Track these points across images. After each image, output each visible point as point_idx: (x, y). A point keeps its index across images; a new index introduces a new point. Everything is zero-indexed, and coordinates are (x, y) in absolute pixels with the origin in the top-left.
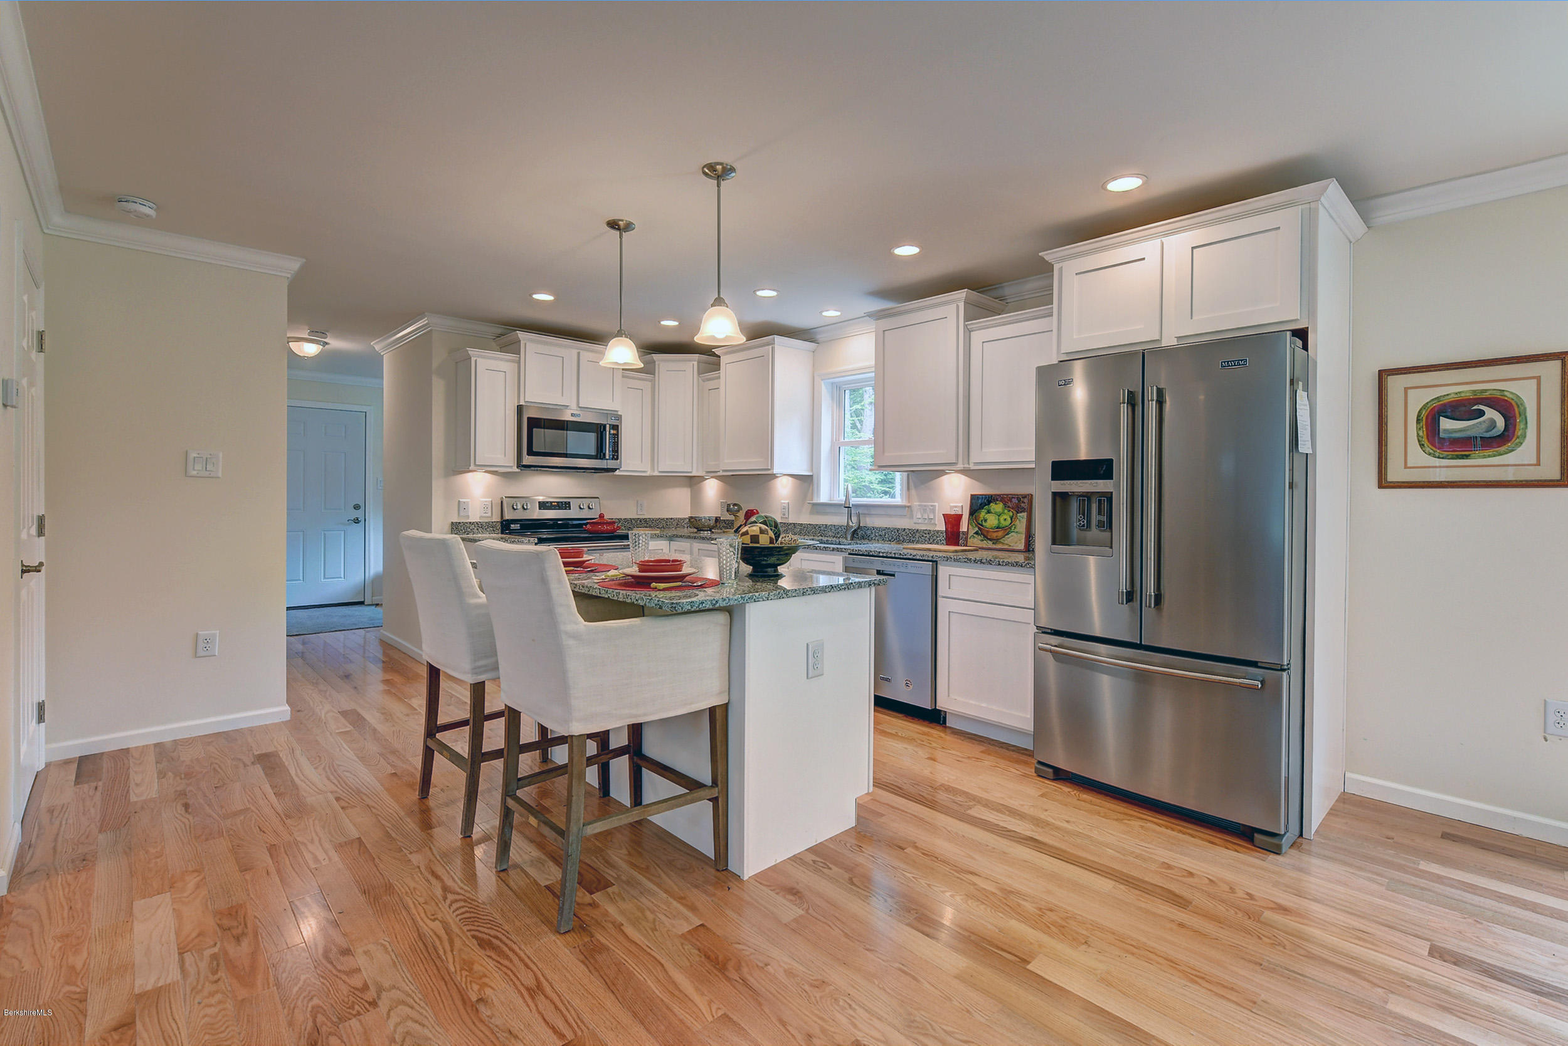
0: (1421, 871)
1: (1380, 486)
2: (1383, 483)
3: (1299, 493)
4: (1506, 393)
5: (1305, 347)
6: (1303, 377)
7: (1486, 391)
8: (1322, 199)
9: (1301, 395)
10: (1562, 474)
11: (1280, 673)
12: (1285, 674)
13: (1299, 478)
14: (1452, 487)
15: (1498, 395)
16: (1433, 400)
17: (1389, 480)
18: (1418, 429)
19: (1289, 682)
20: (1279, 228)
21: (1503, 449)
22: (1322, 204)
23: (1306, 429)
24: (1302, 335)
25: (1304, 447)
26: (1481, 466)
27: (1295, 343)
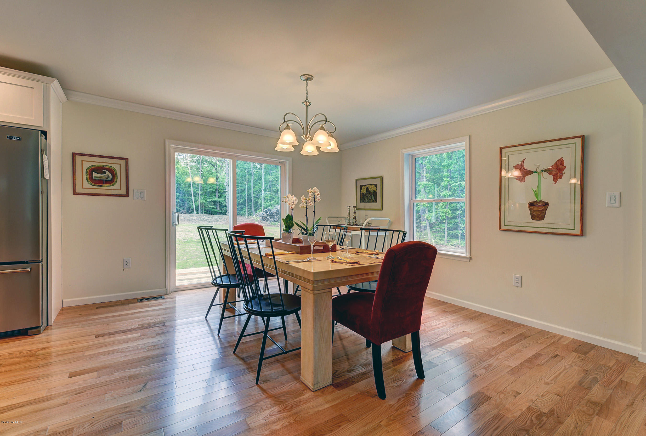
0: (91, 319)
1: (74, 194)
2: (75, 193)
3: (44, 195)
4: (112, 168)
5: (46, 138)
6: (45, 150)
7: (106, 166)
8: (52, 84)
9: (45, 156)
10: (126, 193)
11: (38, 263)
12: (41, 263)
13: (44, 190)
14: (97, 195)
15: (110, 168)
16: (91, 166)
17: (77, 192)
18: (86, 175)
19: (42, 266)
20: (33, 88)
21: (112, 184)
22: (52, 86)
23: (47, 170)
24: (44, 133)
25: (46, 176)
26: (106, 189)
27: (42, 136)
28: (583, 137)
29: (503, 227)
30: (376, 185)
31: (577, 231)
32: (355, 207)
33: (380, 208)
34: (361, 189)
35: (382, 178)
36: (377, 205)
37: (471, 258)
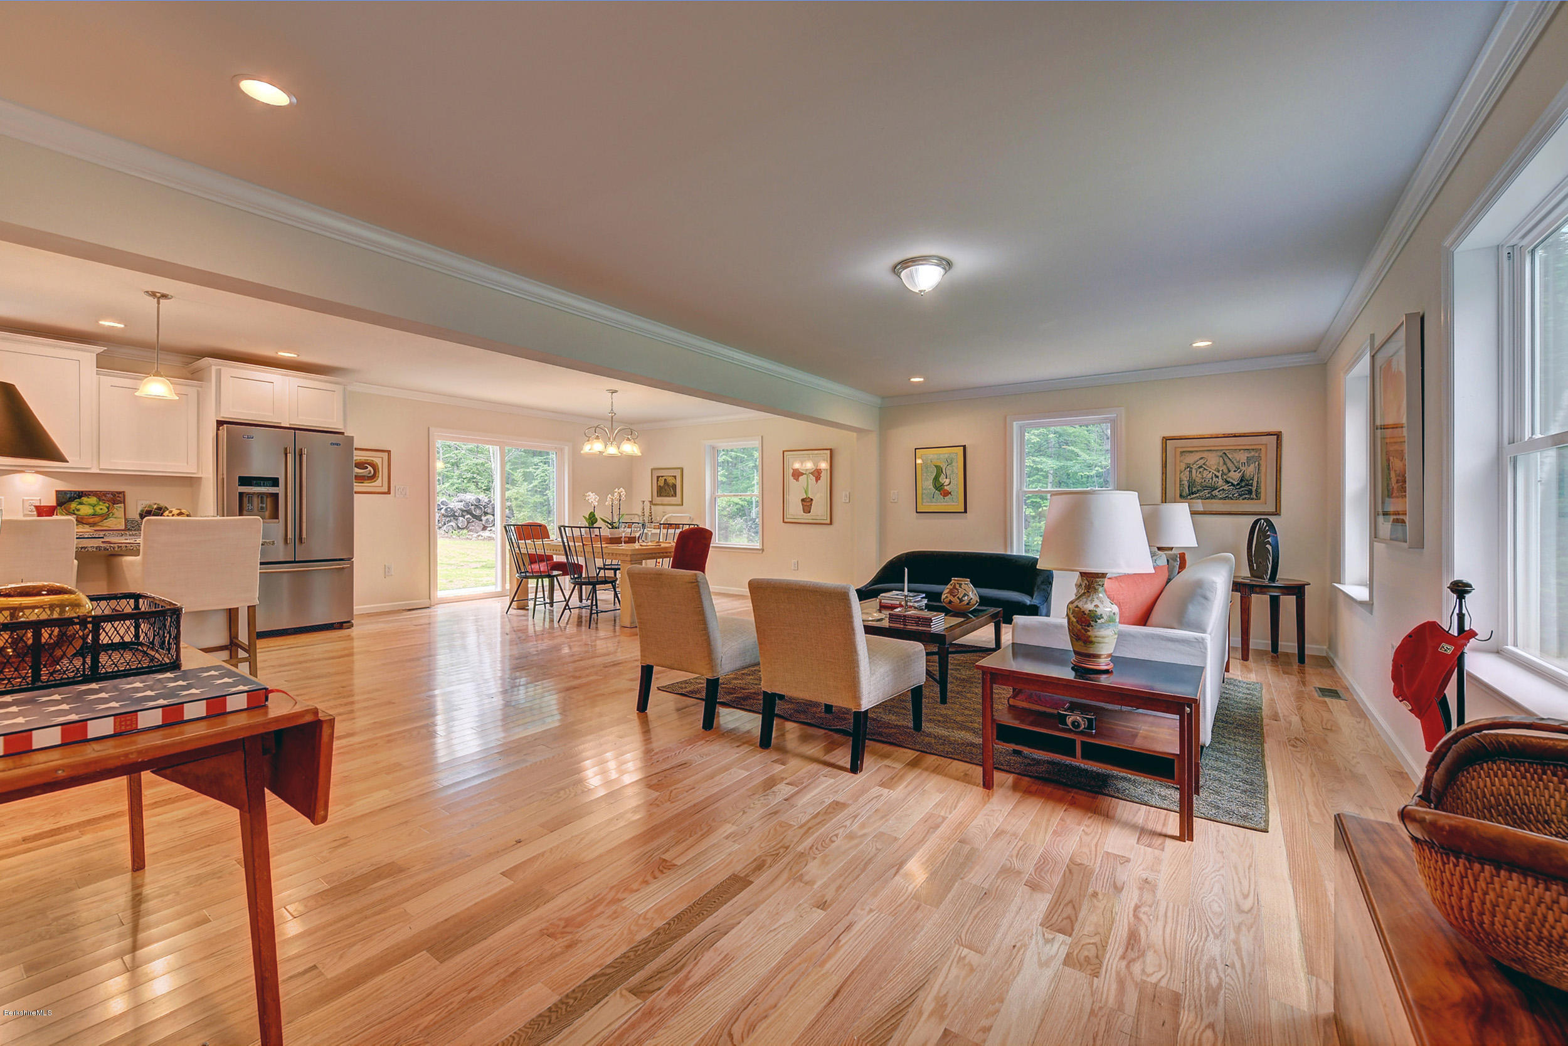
4: (374, 461)
7: (368, 460)
10: (388, 490)
15: (372, 462)
21: (374, 481)
26: (368, 486)
28: (831, 450)
29: (786, 520)
30: (675, 477)
31: (828, 522)
32: (651, 502)
33: (680, 503)
34: (658, 481)
35: (682, 469)
36: (676, 500)
37: (763, 550)
